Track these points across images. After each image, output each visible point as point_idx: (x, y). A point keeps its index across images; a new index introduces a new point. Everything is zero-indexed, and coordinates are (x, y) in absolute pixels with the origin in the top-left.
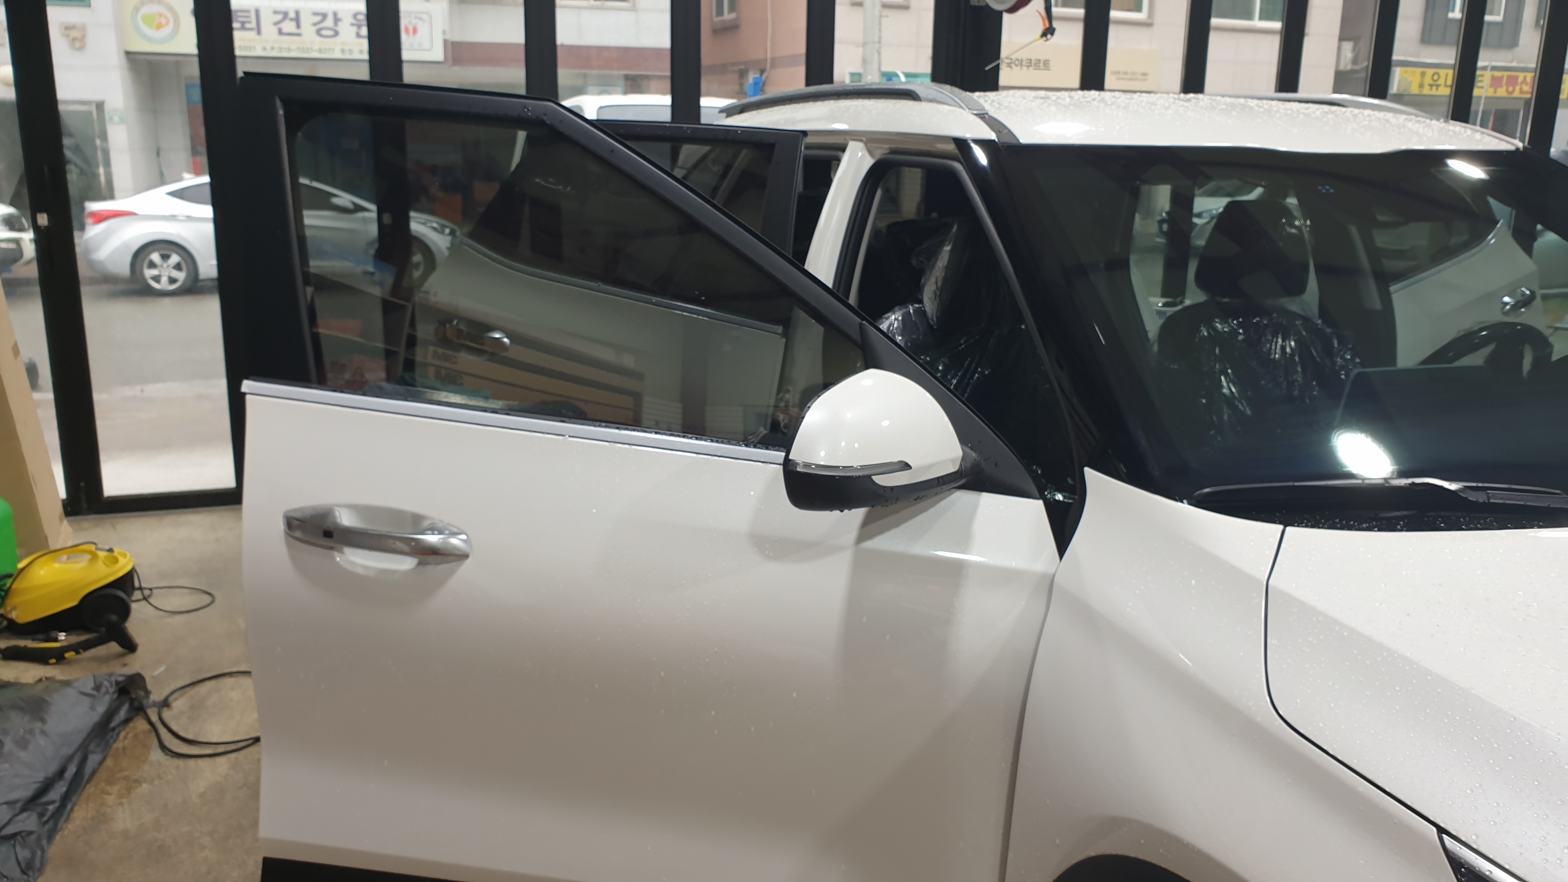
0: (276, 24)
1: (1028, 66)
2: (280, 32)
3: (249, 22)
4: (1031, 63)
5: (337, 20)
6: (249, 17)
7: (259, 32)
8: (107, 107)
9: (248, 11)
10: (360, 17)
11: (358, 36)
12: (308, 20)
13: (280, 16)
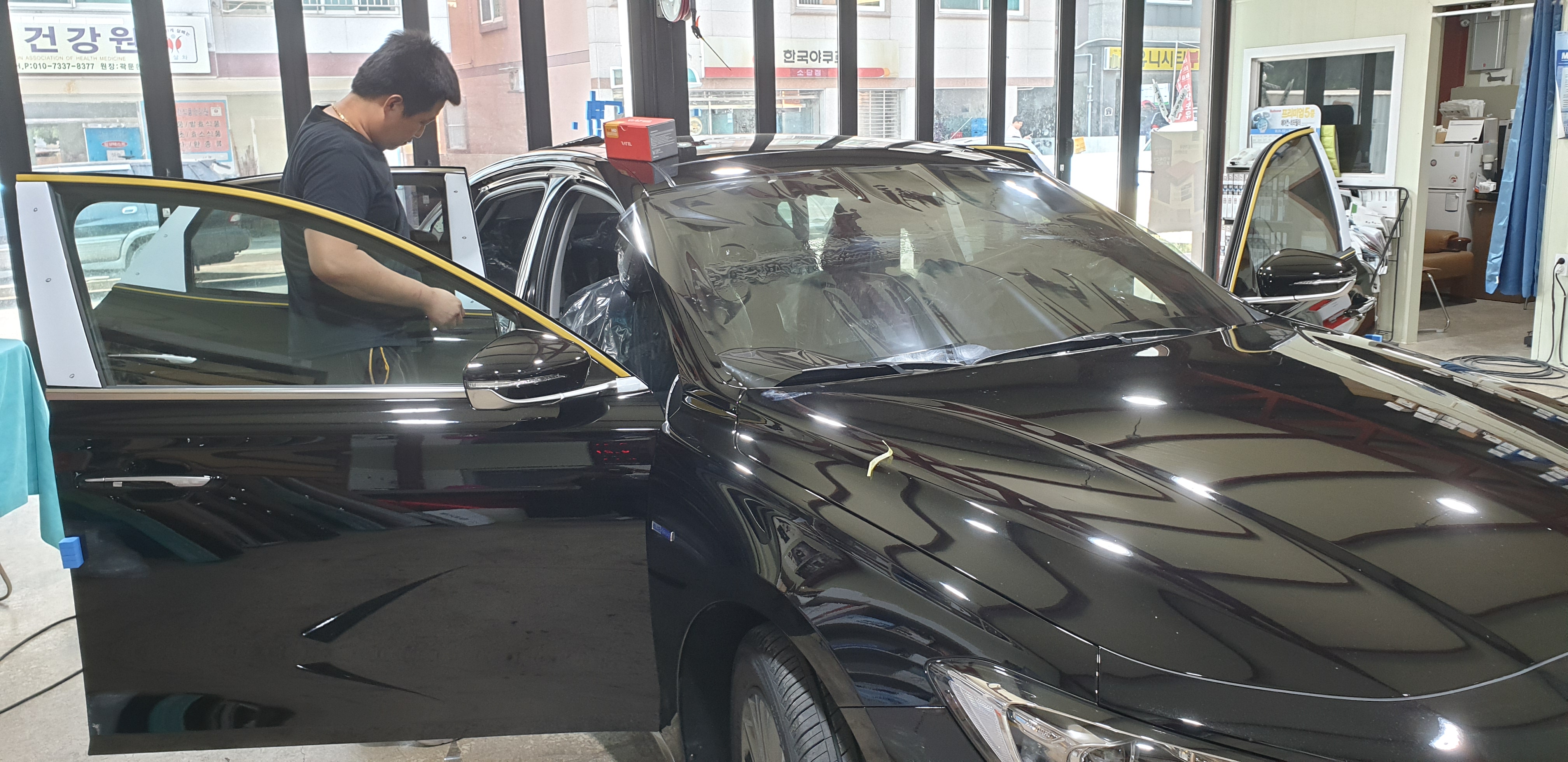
0: (28, 41)
2: (35, 49)
5: (95, 35)
10: (120, 32)
11: (119, 50)
12: (62, 37)
13: (33, 34)
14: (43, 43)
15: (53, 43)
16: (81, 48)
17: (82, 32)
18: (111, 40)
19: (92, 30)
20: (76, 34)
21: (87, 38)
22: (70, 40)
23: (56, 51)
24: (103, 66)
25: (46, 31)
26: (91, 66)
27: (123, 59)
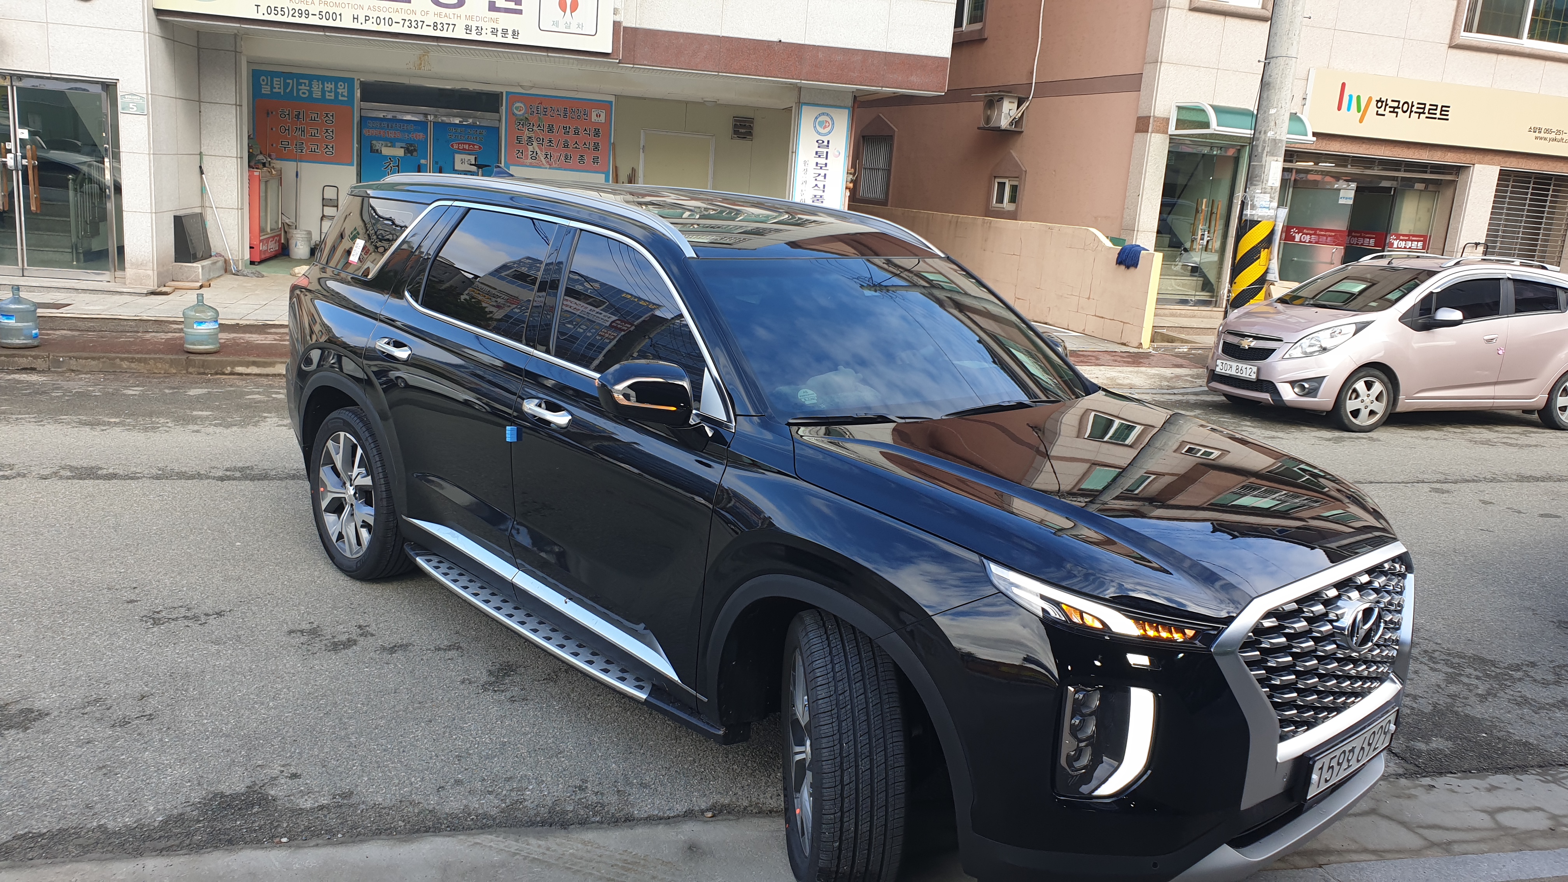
1: (1420, 113)
4: (1424, 108)
8: (121, 89)
11: (492, 7)
24: (468, 28)
26: (451, 27)
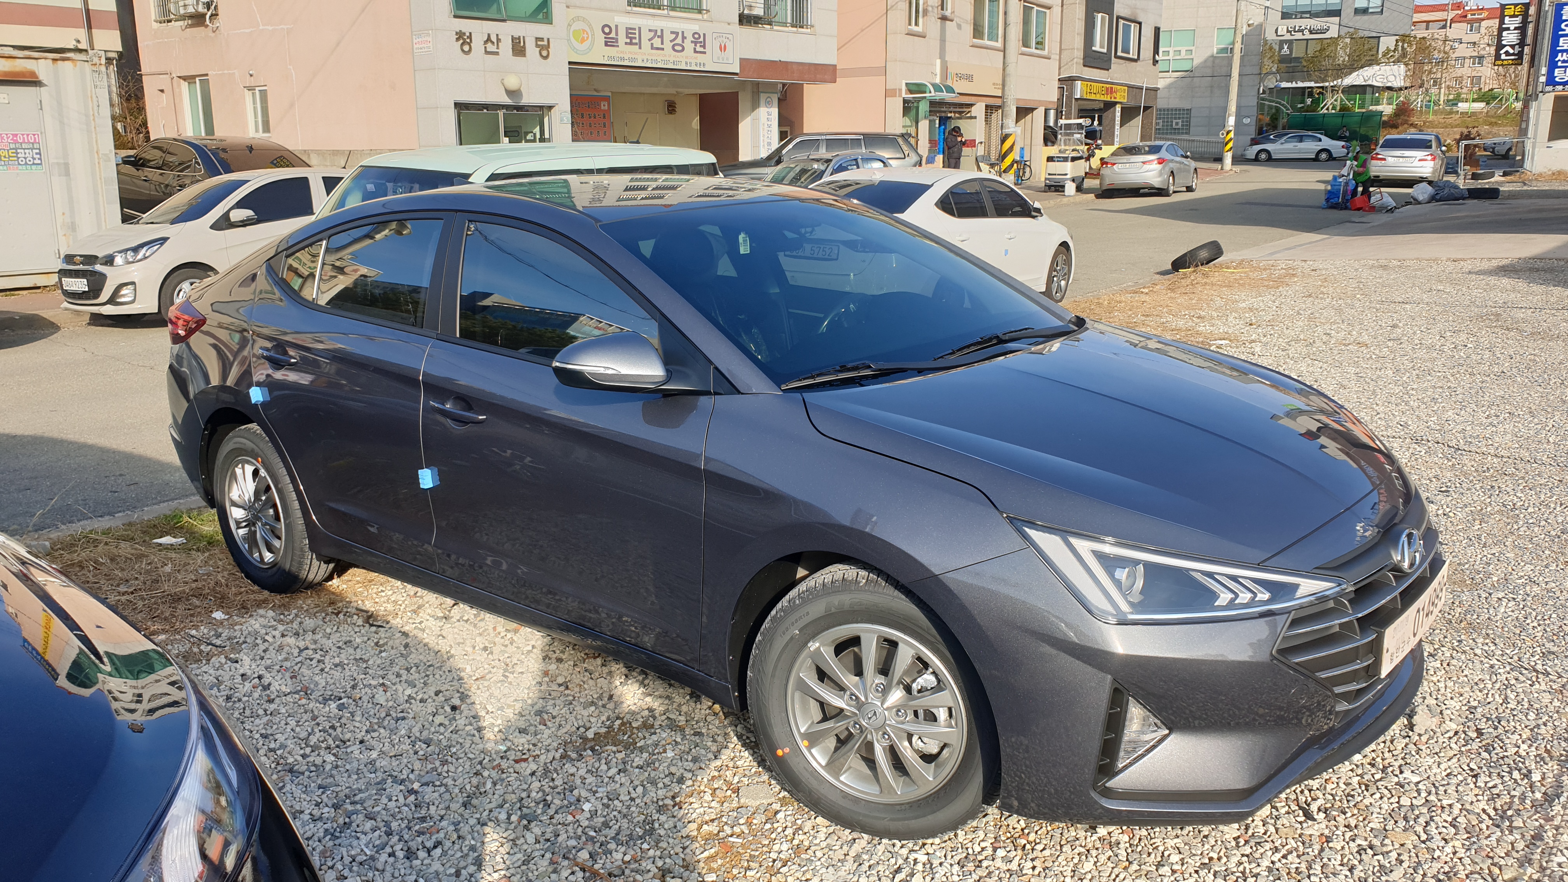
0: (650, 40)
2: (652, 48)
3: (635, 38)
5: (684, 38)
6: (635, 34)
7: (640, 48)
9: (635, 29)
10: (696, 36)
11: (695, 52)
12: (668, 37)
13: (652, 34)
14: (657, 42)
15: (662, 43)
16: (677, 48)
17: (677, 34)
18: (692, 42)
19: (683, 32)
20: (674, 36)
21: (679, 40)
22: (671, 41)
23: (663, 49)
24: (686, 63)
25: (659, 33)
26: (680, 63)
27: (696, 58)
